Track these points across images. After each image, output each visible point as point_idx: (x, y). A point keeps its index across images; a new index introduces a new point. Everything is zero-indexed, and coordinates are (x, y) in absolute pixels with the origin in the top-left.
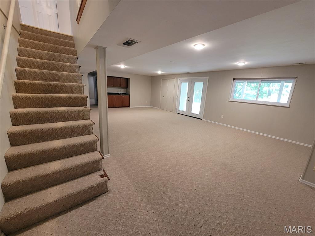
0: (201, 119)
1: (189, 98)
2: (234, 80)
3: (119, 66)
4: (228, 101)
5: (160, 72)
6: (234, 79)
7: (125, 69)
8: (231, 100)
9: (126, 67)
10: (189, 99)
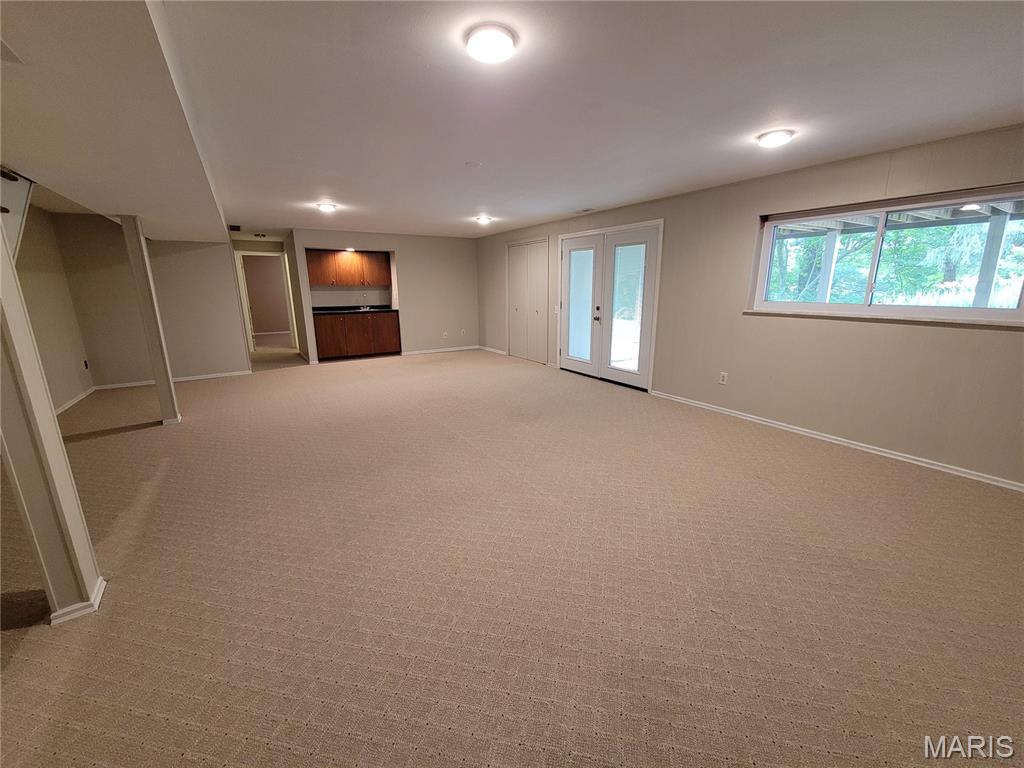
0: (646, 391)
1: (598, 309)
2: (766, 224)
3: (312, 205)
4: (745, 314)
5: (484, 220)
6: (765, 219)
7: (340, 216)
8: (756, 309)
9: (341, 207)
10: (596, 315)
